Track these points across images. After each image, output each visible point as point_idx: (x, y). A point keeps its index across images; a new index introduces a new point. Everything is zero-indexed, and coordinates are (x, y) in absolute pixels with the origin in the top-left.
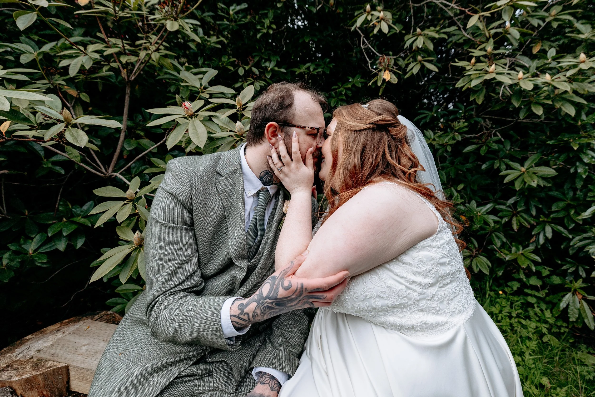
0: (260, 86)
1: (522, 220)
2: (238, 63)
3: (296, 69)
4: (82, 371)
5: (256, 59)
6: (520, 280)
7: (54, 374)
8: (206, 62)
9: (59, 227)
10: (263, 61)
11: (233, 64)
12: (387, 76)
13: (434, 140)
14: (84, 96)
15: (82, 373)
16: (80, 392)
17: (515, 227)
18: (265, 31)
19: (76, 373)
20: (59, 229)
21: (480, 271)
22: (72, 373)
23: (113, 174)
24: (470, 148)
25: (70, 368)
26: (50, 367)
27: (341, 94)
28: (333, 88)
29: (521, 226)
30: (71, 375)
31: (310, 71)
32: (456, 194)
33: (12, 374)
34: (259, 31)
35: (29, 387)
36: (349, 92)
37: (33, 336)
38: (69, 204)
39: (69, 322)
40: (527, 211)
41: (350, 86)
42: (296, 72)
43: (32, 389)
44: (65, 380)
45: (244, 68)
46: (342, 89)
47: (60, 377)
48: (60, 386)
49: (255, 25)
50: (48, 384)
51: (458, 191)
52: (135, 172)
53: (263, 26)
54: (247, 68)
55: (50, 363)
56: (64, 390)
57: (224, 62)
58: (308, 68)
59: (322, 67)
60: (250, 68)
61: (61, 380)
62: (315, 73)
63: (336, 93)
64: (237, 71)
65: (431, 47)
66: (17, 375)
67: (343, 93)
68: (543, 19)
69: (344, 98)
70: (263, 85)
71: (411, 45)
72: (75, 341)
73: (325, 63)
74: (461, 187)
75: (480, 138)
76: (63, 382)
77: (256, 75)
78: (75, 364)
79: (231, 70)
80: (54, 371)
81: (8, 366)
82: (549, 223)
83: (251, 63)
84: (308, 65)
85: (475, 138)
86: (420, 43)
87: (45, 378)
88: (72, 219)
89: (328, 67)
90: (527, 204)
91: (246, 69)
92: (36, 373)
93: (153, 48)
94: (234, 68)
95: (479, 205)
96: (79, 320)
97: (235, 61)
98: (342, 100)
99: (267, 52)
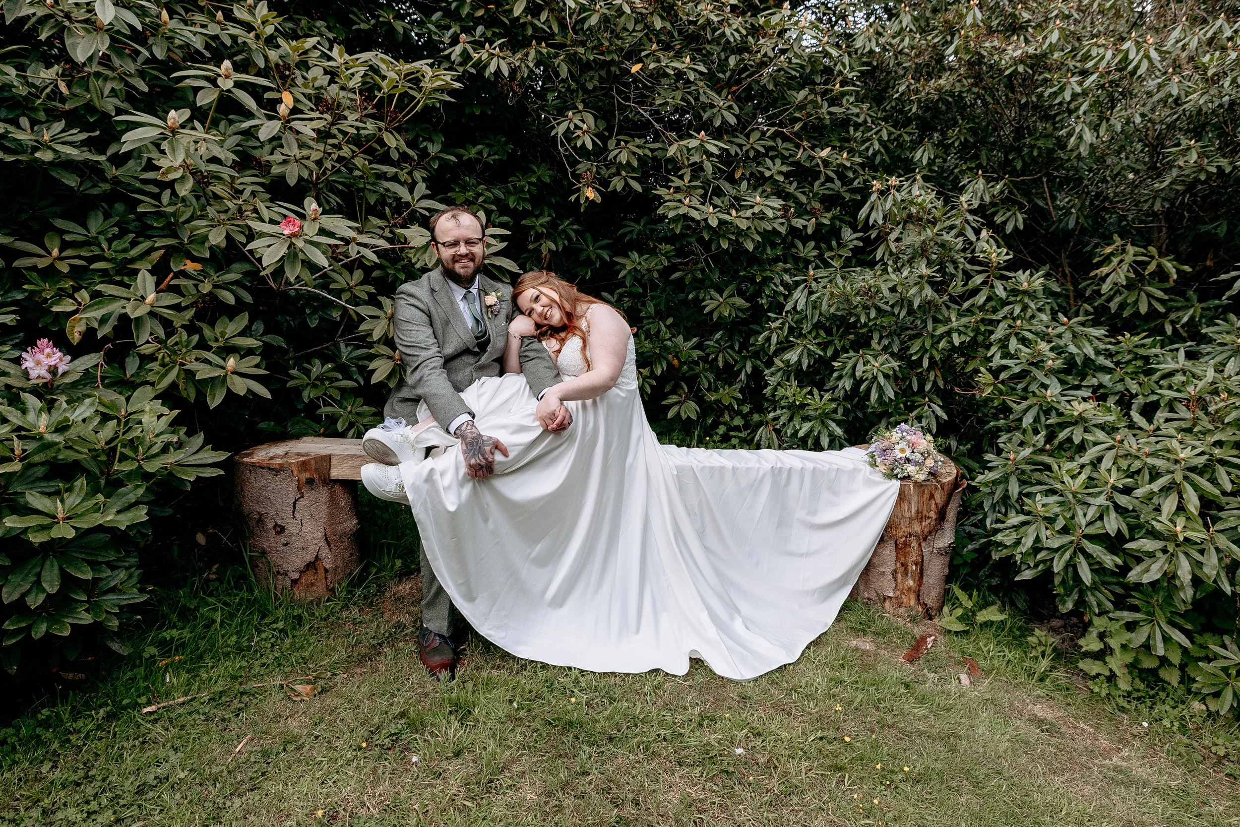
1: (727, 356)
3: (464, 153)
4: (345, 458)
6: (724, 424)
7: (321, 460)
12: (590, 193)
13: (640, 263)
15: (345, 460)
16: (338, 479)
17: (721, 364)
19: (338, 461)
21: (688, 417)
22: (334, 462)
24: (677, 275)
25: (332, 457)
26: (316, 455)
27: (522, 191)
29: (726, 362)
30: (332, 463)
32: (664, 329)
33: (286, 460)
35: (304, 468)
36: (533, 188)
40: (732, 347)
41: (534, 180)
42: (464, 157)
43: (304, 471)
44: (328, 467)
47: (326, 463)
48: (324, 472)
50: (317, 469)
51: (666, 326)
55: (312, 454)
56: (327, 476)
58: (480, 153)
62: (489, 160)
63: (514, 186)
65: (635, 164)
66: (292, 460)
68: (740, 146)
69: (527, 196)
71: (615, 157)
74: (670, 321)
75: (686, 264)
76: (326, 469)
78: (337, 453)
80: (321, 457)
81: (272, 458)
82: (750, 357)
84: (480, 147)
85: (681, 263)
86: (623, 158)
87: (317, 463)
90: (730, 339)
92: (309, 458)
95: (686, 340)
98: (524, 199)
99: (424, 126)
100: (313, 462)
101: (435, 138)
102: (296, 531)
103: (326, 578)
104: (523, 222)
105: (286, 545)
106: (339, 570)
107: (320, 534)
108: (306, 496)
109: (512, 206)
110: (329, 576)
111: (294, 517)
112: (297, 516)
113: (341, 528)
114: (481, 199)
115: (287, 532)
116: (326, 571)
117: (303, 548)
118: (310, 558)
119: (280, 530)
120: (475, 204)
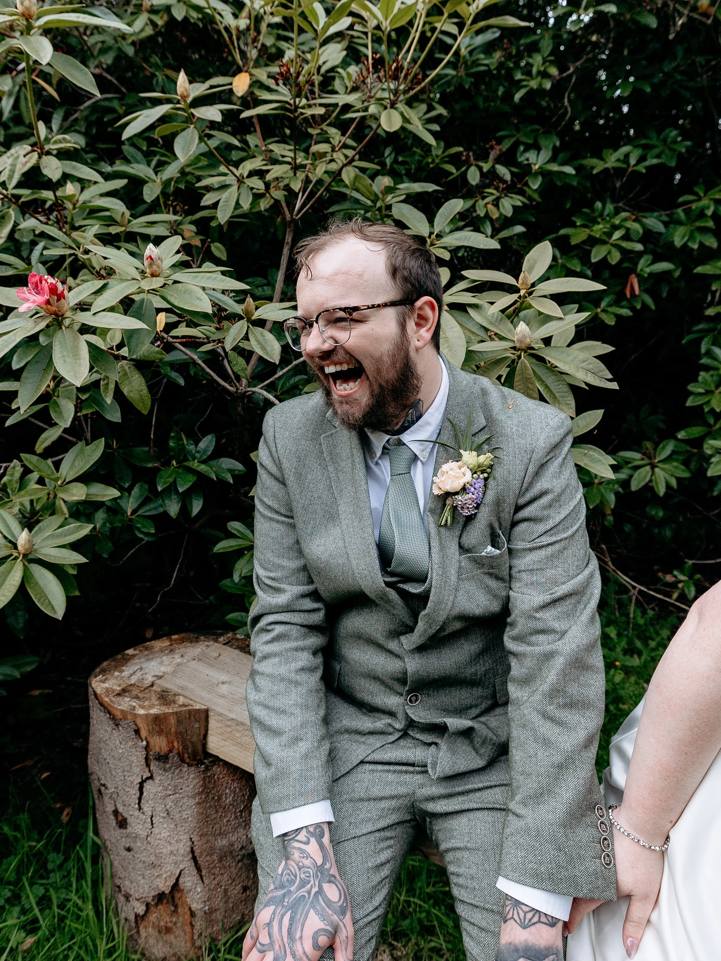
0: (514, 207)
2: (468, 157)
3: (594, 161)
4: (229, 723)
5: (506, 145)
7: (189, 718)
8: (400, 159)
9: (169, 476)
10: (522, 148)
11: (455, 160)
14: (217, 248)
15: (229, 726)
16: (221, 756)
18: (534, 84)
19: (219, 725)
20: (171, 480)
22: (213, 724)
23: (249, 389)
25: (211, 714)
26: (184, 705)
27: (701, 215)
28: (681, 200)
30: (210, 726)
31: (629, 165)
33: (134, 704)
34: (518, 85)
35: (157, 729)
37: (137, 652)
38: (183, 436)
39: (182, 641)
42: (592, 168)
43: (160, 733)
44: (203, 732)
45: (480, 168)
46: (705, 202)
47: (197, 725)
48: (195, 739)
49: (510, 73)
50: (181, 732)
52: (282, 386)
53: (528, 73)
54: (486, 167)
55: (181, 700)
56: (200, 748)
57: (437, 156)
58: (625, 159)
59: (656, 151)
60: (493, 167)
61: (197, 731)
62: (641, 168)
63: (687, 212)
64: (464, 176)
66: (143, 707)
67: (709, 212)
69: (711, 224)
70: (519, 204)
72: (207, 672)
73: (665, 140)
76: (200, 735)
77: (505, 182)
78: (219, 709)
79: (452, 174)
80: (190, 712)
81: (124, 691)
83: (493, 155)
84: (625, 149)
87: (179, 722)
88: (186, 464)
89: (671, 149)
91: (485, 170)
92: (167, 711)
93: (339, 156)
94: (457, 169)
96: (197, 640)
97: (461, 153)
98: (704, 230)
99: (530, 128)
100: (173, 720)
101: (542, 142)
102: (143, 834)
103: (192, 926)
104: (699, 270)
105: (129, 850)
106: (218, 916)
107: (183, 847)
108: (157, 778)
109: (678, 242)
110: (199, 924)
111: (140, 809)
112: (146, 807)
113: (222, 842)
114: (617, 235)
115: (129, 829)
116: (192, 914)
117: (153, 865)
118: (165, 886)
119: (123, 823)
120: (604, 243)
